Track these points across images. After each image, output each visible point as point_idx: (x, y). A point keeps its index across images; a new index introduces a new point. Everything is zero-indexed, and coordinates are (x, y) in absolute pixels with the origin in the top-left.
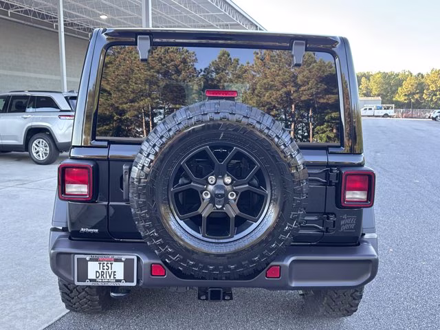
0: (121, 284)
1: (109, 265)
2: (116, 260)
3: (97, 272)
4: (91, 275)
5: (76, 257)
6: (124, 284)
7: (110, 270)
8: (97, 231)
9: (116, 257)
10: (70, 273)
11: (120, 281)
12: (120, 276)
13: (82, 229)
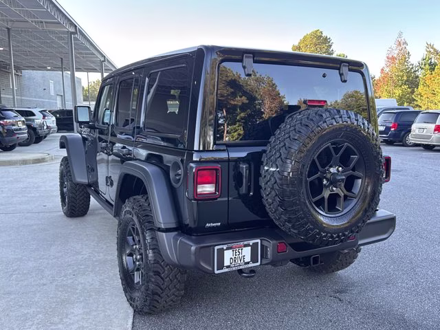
0: (250, 265)
1: (240, 251)
2: (245, 246)
3: (231, 258)
4: (227, 263)
5: (216, 248)
6: (251, 265)
7: (241, 256)
8: (219, 224)
9: (246, 243)
10: (209, 265)
11: (248, 263)
12: (248, 259)
13: (208, 225)
